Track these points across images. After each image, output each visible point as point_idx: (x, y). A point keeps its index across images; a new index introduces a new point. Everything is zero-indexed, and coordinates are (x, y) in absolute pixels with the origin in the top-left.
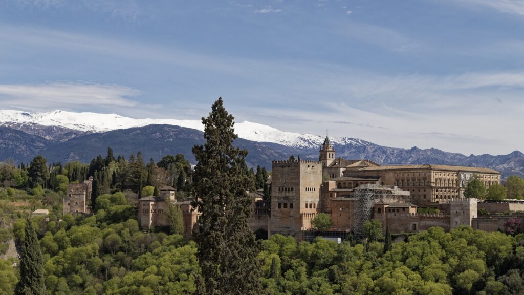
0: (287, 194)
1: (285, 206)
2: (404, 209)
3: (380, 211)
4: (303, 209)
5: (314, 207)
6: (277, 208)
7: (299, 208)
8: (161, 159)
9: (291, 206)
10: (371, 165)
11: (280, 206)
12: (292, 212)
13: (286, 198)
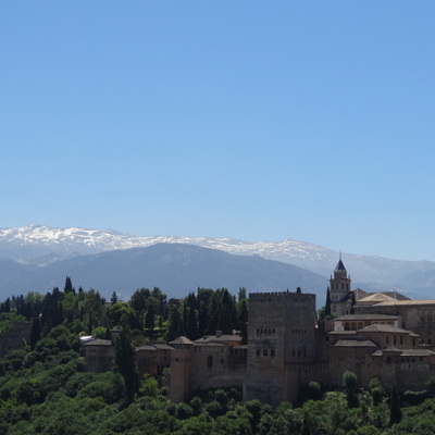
0: (267, 337)
1: (265, 354)
2: (421, 358)
4: (288, 358)
5: (305, 354)
6: (254, 357)
9: (273, 353)
10: (390, 299)
11: (258, 353)
12: (274, 361)
13: (266, 342)
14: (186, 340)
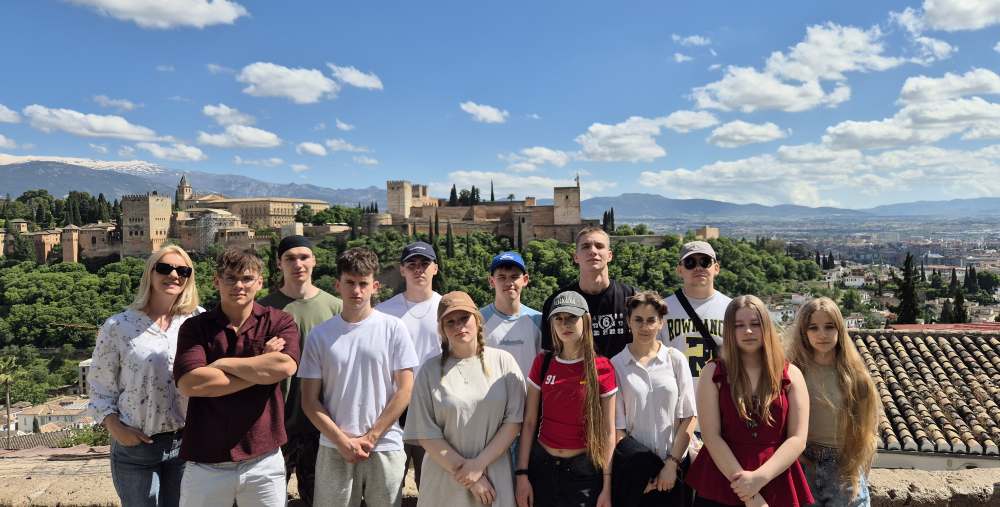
0: (137, 223)
1: (136, 233)
2: (243, 233)
3: (223, 234)
4: (153, 235)
5: (165, 234)
6: (128, 236)
7: (149, 236)
8: (22, 194)
9: (142, 233)
11: (131, 233)
12: (143, 238)
13: (137, 227)
14: (75, 227)
